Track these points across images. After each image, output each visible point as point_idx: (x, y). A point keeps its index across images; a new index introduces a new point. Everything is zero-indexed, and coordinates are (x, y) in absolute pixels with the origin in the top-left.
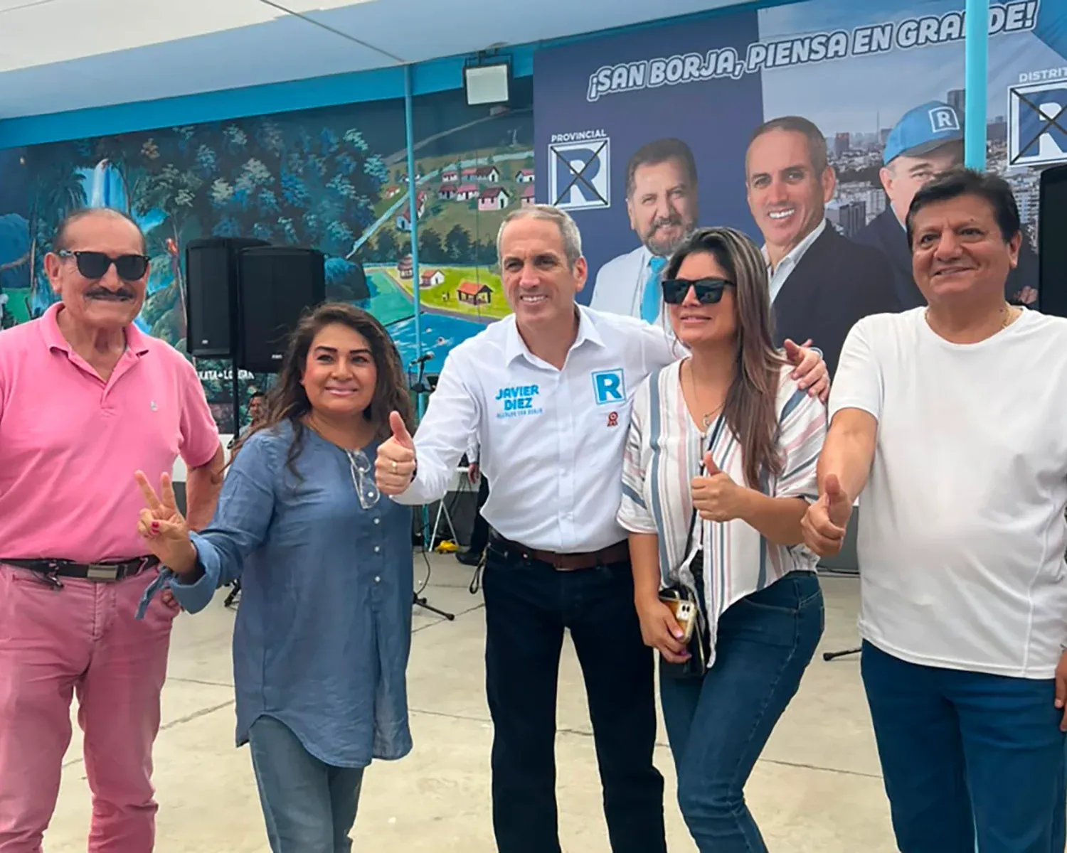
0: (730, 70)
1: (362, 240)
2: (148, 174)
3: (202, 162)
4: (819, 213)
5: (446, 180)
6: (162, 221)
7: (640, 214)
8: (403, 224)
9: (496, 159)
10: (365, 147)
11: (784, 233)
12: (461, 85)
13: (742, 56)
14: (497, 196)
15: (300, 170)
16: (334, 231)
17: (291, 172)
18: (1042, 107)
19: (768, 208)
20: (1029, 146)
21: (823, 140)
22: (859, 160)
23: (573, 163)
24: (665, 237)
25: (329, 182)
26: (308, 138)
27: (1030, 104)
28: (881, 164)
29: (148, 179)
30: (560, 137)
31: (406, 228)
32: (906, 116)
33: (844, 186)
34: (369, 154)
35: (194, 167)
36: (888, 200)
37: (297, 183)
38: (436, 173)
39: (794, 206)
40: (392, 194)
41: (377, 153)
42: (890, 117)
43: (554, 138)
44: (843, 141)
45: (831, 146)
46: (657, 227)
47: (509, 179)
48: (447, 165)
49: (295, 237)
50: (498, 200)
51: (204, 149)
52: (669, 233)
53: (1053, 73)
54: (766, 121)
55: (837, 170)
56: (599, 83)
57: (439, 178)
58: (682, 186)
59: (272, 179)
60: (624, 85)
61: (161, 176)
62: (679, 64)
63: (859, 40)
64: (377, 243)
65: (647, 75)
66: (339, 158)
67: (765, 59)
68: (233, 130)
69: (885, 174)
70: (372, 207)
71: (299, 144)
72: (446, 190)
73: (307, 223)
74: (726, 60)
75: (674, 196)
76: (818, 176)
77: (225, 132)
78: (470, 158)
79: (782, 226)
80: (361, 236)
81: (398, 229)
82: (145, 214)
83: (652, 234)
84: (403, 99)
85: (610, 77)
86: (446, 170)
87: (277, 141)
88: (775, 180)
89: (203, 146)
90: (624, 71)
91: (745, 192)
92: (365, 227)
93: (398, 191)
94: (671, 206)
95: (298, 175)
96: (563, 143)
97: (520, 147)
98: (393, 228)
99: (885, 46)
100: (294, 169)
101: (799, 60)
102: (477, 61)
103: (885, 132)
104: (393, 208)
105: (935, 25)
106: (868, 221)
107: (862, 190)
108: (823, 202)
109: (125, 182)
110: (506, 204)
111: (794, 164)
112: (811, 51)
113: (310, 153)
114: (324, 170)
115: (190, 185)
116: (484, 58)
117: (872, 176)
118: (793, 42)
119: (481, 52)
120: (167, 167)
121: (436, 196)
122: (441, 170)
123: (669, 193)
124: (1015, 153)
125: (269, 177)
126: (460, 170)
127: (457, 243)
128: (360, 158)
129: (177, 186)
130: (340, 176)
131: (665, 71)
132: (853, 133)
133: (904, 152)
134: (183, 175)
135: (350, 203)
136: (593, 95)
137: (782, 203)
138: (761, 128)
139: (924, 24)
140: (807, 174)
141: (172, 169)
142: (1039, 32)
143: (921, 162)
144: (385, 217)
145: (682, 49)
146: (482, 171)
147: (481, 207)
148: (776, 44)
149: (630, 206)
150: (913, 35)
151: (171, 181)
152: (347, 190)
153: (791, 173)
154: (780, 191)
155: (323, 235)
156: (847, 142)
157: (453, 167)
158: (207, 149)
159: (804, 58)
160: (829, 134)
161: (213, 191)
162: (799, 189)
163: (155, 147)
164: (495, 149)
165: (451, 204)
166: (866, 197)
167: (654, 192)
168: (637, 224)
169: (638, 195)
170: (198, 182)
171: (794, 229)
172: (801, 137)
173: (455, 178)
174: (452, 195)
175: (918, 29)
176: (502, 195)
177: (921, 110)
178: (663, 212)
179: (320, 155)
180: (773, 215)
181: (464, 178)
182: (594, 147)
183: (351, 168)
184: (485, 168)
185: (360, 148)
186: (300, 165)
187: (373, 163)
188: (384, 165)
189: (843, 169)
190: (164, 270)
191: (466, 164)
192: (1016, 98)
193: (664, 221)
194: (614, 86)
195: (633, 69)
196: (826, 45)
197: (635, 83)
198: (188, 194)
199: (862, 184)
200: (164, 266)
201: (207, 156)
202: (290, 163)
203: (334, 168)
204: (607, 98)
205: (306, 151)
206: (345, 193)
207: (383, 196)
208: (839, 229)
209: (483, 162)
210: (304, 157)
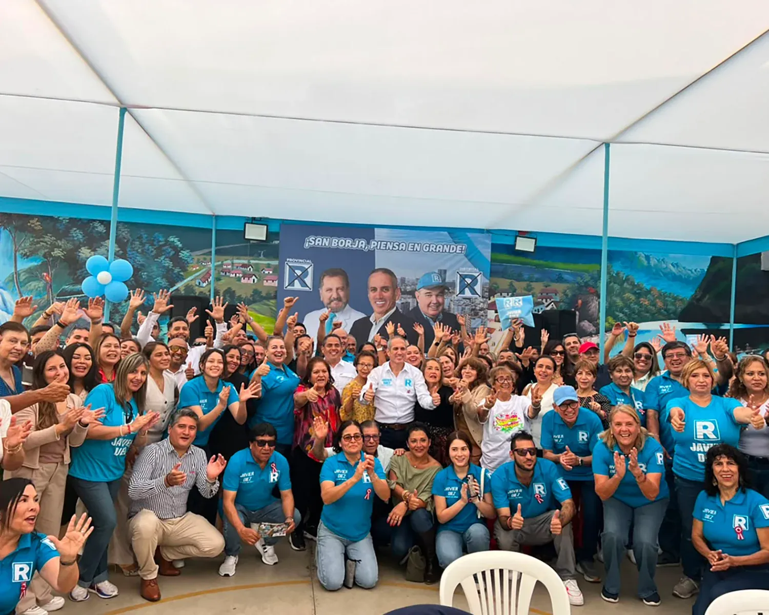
0: (363, 247)
1: (175, 288)
2: (33, 237)
3: (73, 237)
4: (394, 304)
5: (225, 267)
6: (40, 263)
7: (325, 296)
8: (199, 283)
9: (252, 262)
10: (180, 245)
11: (381, 310)
12: (243, 229)
13: (368, 243)
14: (251, 277)
15: (139, 250)
16: (158, 281)
17: (134, 250)
18: (466, 279)
19: (376, 300)
20: (462, 292)
21: (396, 278)
22: (408, 287)
23: (296, 271)
24: (335, 306)
25: (157, 258)
26: (146, 236)
27: (463, 278)
28: (416, 290)
29: (31, 239)
30: (291, 260)
31: (201, 285)
32: (424, 275)
33: (403, 296)
34: (182, 249)
35: (68, 238)
36: (417, 303)
37: (137, 256)
38: (220, 263)
39: (385, 301)
40: (194, 269)
41: (188, 249)
42: (420, 275)
43: (288, 260)
44: (403, 280)
45: (399, 281)
46: (332, 301)
47: (258, 271)
48: (226, 260)
49: (133, 282)
50: (251, 280)
51: (75, 231)
52: (337, 304)
53: (470, 269)
54: (376, 268)
55: (401, 289)
56: (309, 242)
57: (222, 265)
58: (343, 287)
59: (121, 252)
60: (320, 244)
61: (42, 239)
62: (344, 241)
63: (410, 247)
64: (184, 290)
65: (330, 243)
66: (164, 248)
67: (377, 246)
68: (96, 224)
69: (417, 294)
70: (182, 273)
71: (140, 238)
72: (225, 271)
73: (141, 276)
74: (362, 243)
75: (339, 290)
76: (394, 291)
77: (91, 224)
78: (237, 259)
79: (381, 307)
80: (174, 285)
81: (196, 285)
82: (27, 258)
83: (330, 303)
84: (211, 230)
85: (315, 241)
86: (225, 262)
87: (126, 234)
88: (379, 290)
89: (75, 229)
90: (321, 239)
91: (367, 293)
92: (177, 282)
93: (198, 268)
94: (338, 294)
95: (138, 252)
96: (291, 262)
97: (264, 258)
98: (194, 285)
99: (418, 250)
100: (136, 249)
101: (389, 249)
102: (250, 222)
103: (417, 279)
104: (194, 275)
105: (435, 247)
106: (410, 309)
107: (409, 298)
108: (395, 300)
109: (14, 238)
110: (255, 282)
111: (386, 285)
112: (393, 247)
113: (146, 243)
114: (155, 252)
115: (63, 247)
116: (254, 221)
117: (412, 293)
118: (387, 242)
119: (252, 218)
120: (47, 235)
121: (219, 273)
122: (222, 262)
123: (337, 289)
124: (458, 293)
125: (119, 251)
126: (233, 264)
127: (229, 295)
128: (177, 250)
129: (54, 246)
130: (164, 257)
131: (338, 243)
132: (406, 278)
133: (423, 287)
134: (59, 241)
135: (168, 270)
136: (307, 245)
137: (380, 299)
138: (375, 271)
139: (431, 245)
140: (390, 289)
141: (51, 237)
142: (466, 256)
143: (428, 291)
144: (189, 279)
145: (346, 236)
146: (244, 266)
147: (243, 281)
148: (381, 242)
149: (321, 292)
150: (428, 248)
151: (49, 243)
152: (168, 263)
153: (385, 288)
154: (380, 295)
155: (151, 283)
156: (405, 281)
157: (229, 262)
158: (78, 231)
159: (391, 248)
160: (398, 277)
161: (80, 252)
162: (387, 294)
163: (38, 223)
164: (252, 258)
165: (227, 278)
166: (410, 300)
167: (331, 287)
168: (323, 299)
169: (324, 288)
170: (70, 246)
171: (385, 309)
172: (388, 276)
173: (230, 267)
174: (228, 274)
175: (429, 247)
176: (254, 277)
177: (429, 274)
178: (335, 295)
179: (152, 245)
180: (378, 303)
181: (235, 267)
182: (306, 266)
183: (171, 254)
184: (246, 265)
185: (178, 246)
186: (139, 248)
187: (184, 254)
188: (190, 255)
189: (403, 290)
190: (39, 289)
191: (236, 261)
192: (459, 275)
193: (335, 299)
194: (316, 244)
195: (325, 240)
196: (399, 246)
197: (325, 245)
198: (62, 251)
199: (409, 296)
200: (39, 287)
201: (77, 234)
202: (133, 246)
203: (160, 251)
204: (312, 248)
205: (144, 241)
206: (167, 265)
207: (190, 269)
208: (400, 310)
209: (245, 262)
210: (142, 244)
